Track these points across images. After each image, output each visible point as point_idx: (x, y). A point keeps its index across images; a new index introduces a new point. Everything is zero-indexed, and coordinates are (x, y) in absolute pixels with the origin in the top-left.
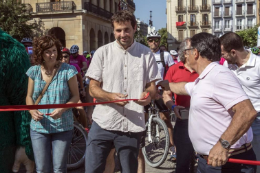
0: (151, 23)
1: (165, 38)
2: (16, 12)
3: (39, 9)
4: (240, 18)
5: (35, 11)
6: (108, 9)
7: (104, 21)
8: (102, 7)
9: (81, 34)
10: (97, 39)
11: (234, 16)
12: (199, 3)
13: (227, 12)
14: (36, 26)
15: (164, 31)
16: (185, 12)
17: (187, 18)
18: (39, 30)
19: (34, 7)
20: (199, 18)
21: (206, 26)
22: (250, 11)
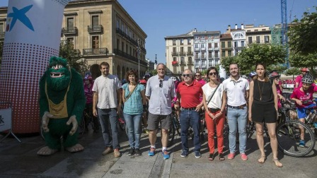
0: (156, 62)
3: (84, 53)
4: (211, 60)
5: (82, 54)
6: (129, 53)
7: (126, 60)
8: (125, 51)
10: (121, 72)
11: (207, 58)
12: (186, 50)
13: (203, 56)
14: (82, 63)
16: (177, 55)
17: (179, 59)
18: (84, 66)
19: (82, 51)
20: (186, 59)
21: (190, 64)
22: (216, 55)
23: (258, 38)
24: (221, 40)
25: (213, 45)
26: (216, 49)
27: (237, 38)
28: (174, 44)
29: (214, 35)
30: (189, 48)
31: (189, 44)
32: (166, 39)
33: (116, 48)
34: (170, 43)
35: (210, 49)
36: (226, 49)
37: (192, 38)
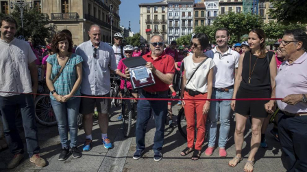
0: (130, 28)
1: (139, 39)
2: (37, 18)
3: (53, 17)
4: (184, 29)
5: (50, 19)
6: (101, 19)
8: (97, 17)
9: (82, 35)
11: (181, 27)
12: (160, 18)
13: (176, 24)
14: (51, 29)
15: (139, 35)
16: (151, 23)
17: (152, 27)
18: (54, 31)
19: (50, 16)
20: (160, 27)
21: (164, 32)
22: (189, 24)
23: (230, 9)
24: (195, 9)
25: (186, 14)
26: (190, 18)
27: (210, 8)
28: (148, 12)
29: (188, 4)
30: (163, 16)
31: (163, 12)
32: (140, 6)
33: (87, 13)
34: (144, 10)
35: (184, 18)
36: (200, 19)
37: (166, 6)
